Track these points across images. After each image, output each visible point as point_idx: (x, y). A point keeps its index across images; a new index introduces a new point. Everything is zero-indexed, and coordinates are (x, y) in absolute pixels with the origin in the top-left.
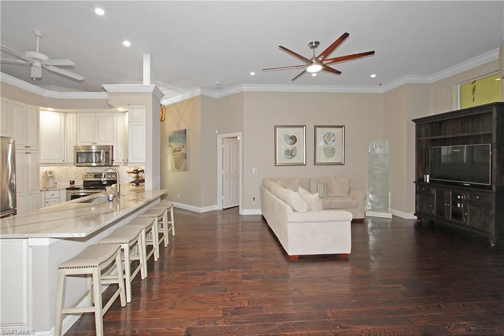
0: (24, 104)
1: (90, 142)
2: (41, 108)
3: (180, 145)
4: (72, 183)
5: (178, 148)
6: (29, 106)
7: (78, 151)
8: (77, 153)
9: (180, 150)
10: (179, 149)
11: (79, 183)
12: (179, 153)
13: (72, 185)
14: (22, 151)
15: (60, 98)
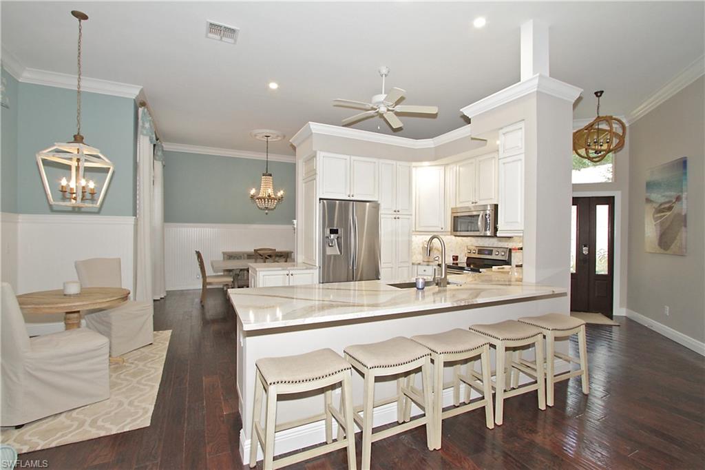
0: (394, 162)
1: (468, 202)
2: (414, 164)
3: (671, 197)
4: (456, 258)
5: (665, 203)
6: (399, 163)
7: (456, 215)
8: (454, 217)
9: (670, 209)
10: (667, 206)
11: (462, 261)
12: (668, 213)
13: (455, 262)
14: (391, 216)
15: (433, 146)
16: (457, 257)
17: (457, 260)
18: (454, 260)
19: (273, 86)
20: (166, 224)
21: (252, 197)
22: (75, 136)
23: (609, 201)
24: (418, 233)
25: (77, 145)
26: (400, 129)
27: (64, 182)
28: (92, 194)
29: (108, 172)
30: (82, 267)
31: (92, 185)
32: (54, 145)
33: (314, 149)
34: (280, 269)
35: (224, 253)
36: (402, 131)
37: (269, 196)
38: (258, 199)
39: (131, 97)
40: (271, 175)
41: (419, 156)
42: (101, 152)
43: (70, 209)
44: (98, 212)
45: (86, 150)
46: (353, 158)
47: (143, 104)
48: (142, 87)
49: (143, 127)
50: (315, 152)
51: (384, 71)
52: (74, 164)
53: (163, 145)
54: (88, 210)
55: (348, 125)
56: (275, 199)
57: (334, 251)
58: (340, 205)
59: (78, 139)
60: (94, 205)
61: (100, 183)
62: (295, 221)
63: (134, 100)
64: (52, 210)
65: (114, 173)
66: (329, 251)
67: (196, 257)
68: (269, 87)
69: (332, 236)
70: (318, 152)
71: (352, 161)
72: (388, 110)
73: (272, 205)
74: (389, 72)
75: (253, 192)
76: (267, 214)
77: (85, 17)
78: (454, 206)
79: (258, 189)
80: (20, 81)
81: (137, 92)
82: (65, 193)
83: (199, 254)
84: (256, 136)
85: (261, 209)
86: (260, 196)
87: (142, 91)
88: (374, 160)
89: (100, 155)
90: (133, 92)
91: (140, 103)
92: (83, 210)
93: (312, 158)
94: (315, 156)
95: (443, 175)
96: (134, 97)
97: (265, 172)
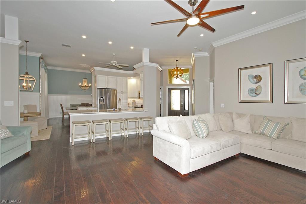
2: (128, 78)
8: (139, 93)
14: (120, 93)
15: (133, 73)
19: (83, 55)
20: (49, 95)
21: (80, 86)
22: (26, 73)
23: (188, 89)
24: (131, 98)
25: (26, 75)
26: (121, 68)
27: (23, 84)
28: (31, 87)
31: (30, 85)
33: (96, 74)
35: (71, 105)
37: (86, 86)
38: (82, 86)
40: (86, 79)
42: (32, 76)
45: (29, 76)
46: (108, 76)
47: (42, 58)
48: (41, 54)
49: (42, 65)
50: (96, 75)
51: (114, 54)
52: (25, 79)
53: (47, 67)
55: (106, 67)
56: (88, 87)
57: (102, 103)
58: (104, 90)
59: (27, 73)
60: (31, 90)
61: (33, 84)
62: (92, 94)
65: (36, 81)
66: (101, 103)
67: (60, 105)
69: (101, 99)
73: (87, 88)
75: (80, 84)
77: (28, 42)
79: (82, 83)
81: (40, 55)
82: (23, 87)
83: (61, 105)
85: (84, 90)
86: (83, 86)
87: (42, 55)
88: (115, 77)
90: (39, 55)
91: (41, 58)
93: (95, 76)
94: (96, 76)
95: (137, 81)
96: (39, 56)
97: (84, 78)
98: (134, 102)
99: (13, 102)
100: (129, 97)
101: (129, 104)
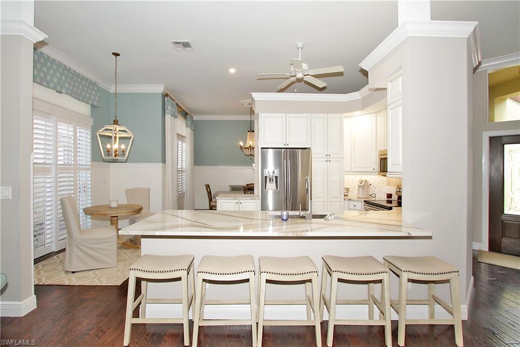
2: (345, 115)
6: (330, 115)
8: (380, 159)
13: (389, 199)
14: (322, 159)
15: (360, 98)
16: (391, 195)
17: (391, 197)
18: (388, 197)
19: (232, 71)
21: (241, 147)
22: (114, 121)
24: (353, 173)
25: (115, 126)
26: (324, 88)
27: (109, 146)
28: (123, 152)
29: (130, 139)
30: (129, 192)
31: (123, 147)
32: (104, 127)
33: (257, 112)
34: (232, 198)
36: (327, 89)
37: (250, 146)
38: (245, 148)
39: (159, 92)
40: (253, 131)
41: (349, 108)
42: (127, 128)
43: (112, 160)
44: (126, 162)
45: (119, 128)
46: (288, 115)
47: (167, 95)
48: (165, 85)
50: (258, 114)
51: (300, 45)
54: (121, 161)
55: (282, 91)
59: (116, 122)
60: (123, 158)
61: (127, 146)
62: (253, 164)
63: (162, 94)
64: (104, 161)
65: (133, 139)
68: (229, 72)
70: (260, 114)
71: (287, 118)
72: (305, 75)
74: (304, 45)
75: (241, 144)
76: (251, 159)
77: (118, 55)
78: (382, 149)
79: (245, 142)
80: (111, 92)
81: (163, 89)
82: (108, 152)
83: (208, 186)
84: (243, 104)
85: (246, 155)
86: (246, 146)
87: (165, 88)
89: (127, 130)
90: (160, 89)
91: (165, 95)
92: (118, 161)
94: (259, 117)
96: (161, 92)
97: (249, 129)
98: (364, 186)
99: (10, 187)
100: (349, 170)
101: (348, 190)
